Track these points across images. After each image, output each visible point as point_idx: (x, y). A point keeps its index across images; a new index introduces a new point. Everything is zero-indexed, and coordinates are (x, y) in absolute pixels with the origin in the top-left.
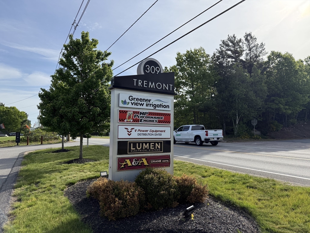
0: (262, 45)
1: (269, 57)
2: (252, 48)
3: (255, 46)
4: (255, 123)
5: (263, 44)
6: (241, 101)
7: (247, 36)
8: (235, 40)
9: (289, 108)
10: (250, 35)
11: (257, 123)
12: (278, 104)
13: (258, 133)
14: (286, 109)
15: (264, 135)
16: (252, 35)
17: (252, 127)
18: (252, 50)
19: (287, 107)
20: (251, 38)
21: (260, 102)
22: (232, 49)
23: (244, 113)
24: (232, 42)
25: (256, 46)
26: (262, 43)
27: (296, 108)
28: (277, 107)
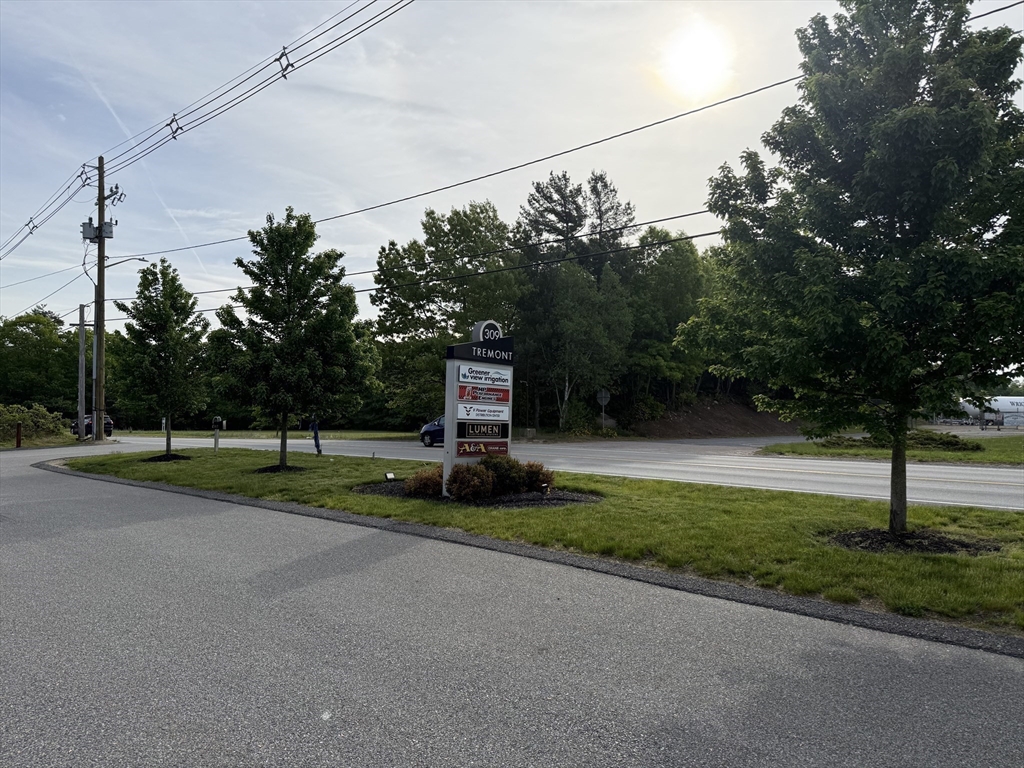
0: (629, 208)
1: (643, 240)
2: (607, 211)
3: (613, 207)
4: (604, 400)
5: (631, 206)
6: (576, 347)
7: (595, 180)
8: (566, 187)
9: (678, 368)
10: (601, 178)
11: (609, 399)
12: (655, 356)
13: (611, 422)
14: (671, 369)
15: (623, 428)
16: (608, 180)
17: (597, 409)
18: (605, 217)
19: (673, 364)
20: (605, 186)
21: (616, 352)
22: (559, 208)
23: (581, 377)
24: (559, 190)
25: (615, 208)
26: (629, 204)
27: (692, 367)
28: (652, 362)
